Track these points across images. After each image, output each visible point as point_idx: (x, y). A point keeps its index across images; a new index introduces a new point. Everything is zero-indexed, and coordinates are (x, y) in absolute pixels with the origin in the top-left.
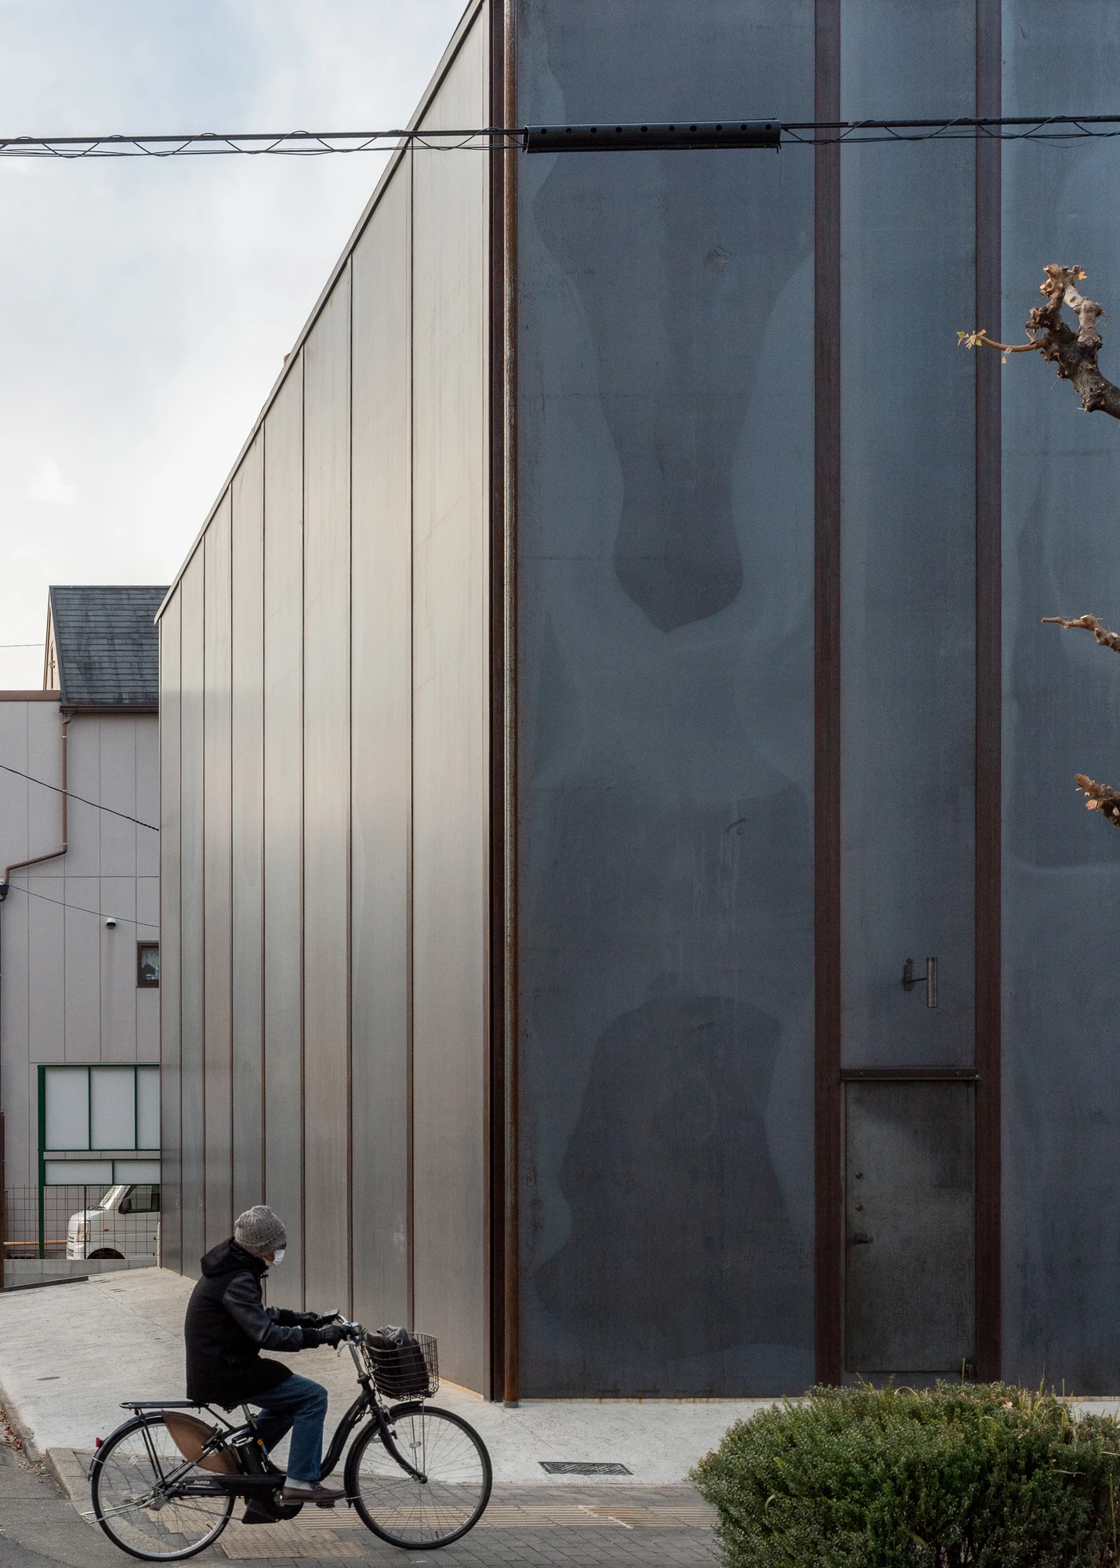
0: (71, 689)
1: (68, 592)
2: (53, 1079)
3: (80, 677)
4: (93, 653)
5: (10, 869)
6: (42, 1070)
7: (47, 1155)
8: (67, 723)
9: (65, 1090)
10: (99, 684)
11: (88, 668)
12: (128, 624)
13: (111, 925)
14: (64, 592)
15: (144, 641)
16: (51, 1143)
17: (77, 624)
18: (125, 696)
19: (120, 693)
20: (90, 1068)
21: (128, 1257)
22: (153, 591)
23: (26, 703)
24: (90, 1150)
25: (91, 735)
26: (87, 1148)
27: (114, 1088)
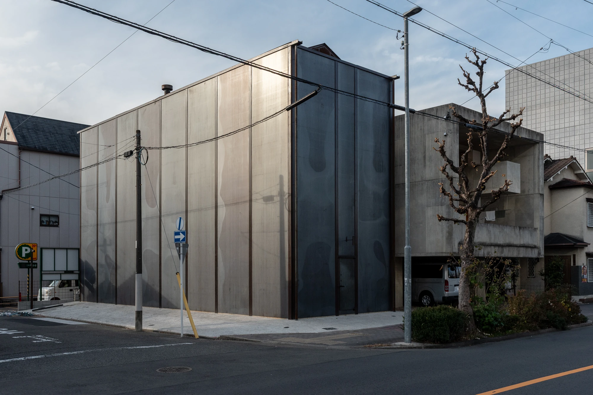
0: (21, 143)
1: (11, 114)
2: (44, 251)
3: (22, 139)
4: (24, 133)
5: (3, 191)
6: (42, 249)
7: (43, 272)
8: (21, 152)
9: (48, 255)
10: (28, 142)
11: (24, 137)
12: (31, 126)
13: (33, 209)
14: (10, 114)
15: (38, 132)
16: (44, 269)
17: (16, 124)
18: (37, 146)
19: (35, 146)
20: (54, 249)
21: (61, 299)
22: (36, 118)
23: (8, 145)
24: (55, 271)
25: (26, 156)
26: (54, 270)
27: (61, 255)
